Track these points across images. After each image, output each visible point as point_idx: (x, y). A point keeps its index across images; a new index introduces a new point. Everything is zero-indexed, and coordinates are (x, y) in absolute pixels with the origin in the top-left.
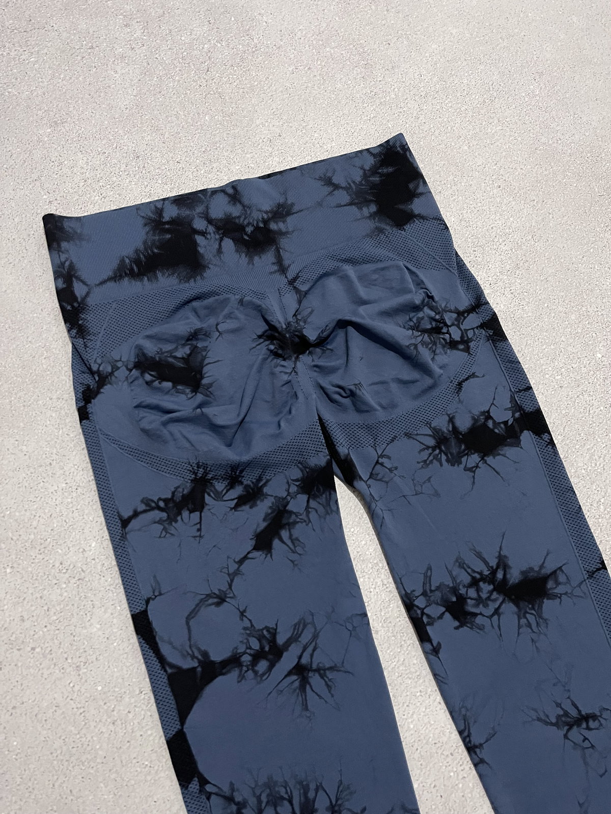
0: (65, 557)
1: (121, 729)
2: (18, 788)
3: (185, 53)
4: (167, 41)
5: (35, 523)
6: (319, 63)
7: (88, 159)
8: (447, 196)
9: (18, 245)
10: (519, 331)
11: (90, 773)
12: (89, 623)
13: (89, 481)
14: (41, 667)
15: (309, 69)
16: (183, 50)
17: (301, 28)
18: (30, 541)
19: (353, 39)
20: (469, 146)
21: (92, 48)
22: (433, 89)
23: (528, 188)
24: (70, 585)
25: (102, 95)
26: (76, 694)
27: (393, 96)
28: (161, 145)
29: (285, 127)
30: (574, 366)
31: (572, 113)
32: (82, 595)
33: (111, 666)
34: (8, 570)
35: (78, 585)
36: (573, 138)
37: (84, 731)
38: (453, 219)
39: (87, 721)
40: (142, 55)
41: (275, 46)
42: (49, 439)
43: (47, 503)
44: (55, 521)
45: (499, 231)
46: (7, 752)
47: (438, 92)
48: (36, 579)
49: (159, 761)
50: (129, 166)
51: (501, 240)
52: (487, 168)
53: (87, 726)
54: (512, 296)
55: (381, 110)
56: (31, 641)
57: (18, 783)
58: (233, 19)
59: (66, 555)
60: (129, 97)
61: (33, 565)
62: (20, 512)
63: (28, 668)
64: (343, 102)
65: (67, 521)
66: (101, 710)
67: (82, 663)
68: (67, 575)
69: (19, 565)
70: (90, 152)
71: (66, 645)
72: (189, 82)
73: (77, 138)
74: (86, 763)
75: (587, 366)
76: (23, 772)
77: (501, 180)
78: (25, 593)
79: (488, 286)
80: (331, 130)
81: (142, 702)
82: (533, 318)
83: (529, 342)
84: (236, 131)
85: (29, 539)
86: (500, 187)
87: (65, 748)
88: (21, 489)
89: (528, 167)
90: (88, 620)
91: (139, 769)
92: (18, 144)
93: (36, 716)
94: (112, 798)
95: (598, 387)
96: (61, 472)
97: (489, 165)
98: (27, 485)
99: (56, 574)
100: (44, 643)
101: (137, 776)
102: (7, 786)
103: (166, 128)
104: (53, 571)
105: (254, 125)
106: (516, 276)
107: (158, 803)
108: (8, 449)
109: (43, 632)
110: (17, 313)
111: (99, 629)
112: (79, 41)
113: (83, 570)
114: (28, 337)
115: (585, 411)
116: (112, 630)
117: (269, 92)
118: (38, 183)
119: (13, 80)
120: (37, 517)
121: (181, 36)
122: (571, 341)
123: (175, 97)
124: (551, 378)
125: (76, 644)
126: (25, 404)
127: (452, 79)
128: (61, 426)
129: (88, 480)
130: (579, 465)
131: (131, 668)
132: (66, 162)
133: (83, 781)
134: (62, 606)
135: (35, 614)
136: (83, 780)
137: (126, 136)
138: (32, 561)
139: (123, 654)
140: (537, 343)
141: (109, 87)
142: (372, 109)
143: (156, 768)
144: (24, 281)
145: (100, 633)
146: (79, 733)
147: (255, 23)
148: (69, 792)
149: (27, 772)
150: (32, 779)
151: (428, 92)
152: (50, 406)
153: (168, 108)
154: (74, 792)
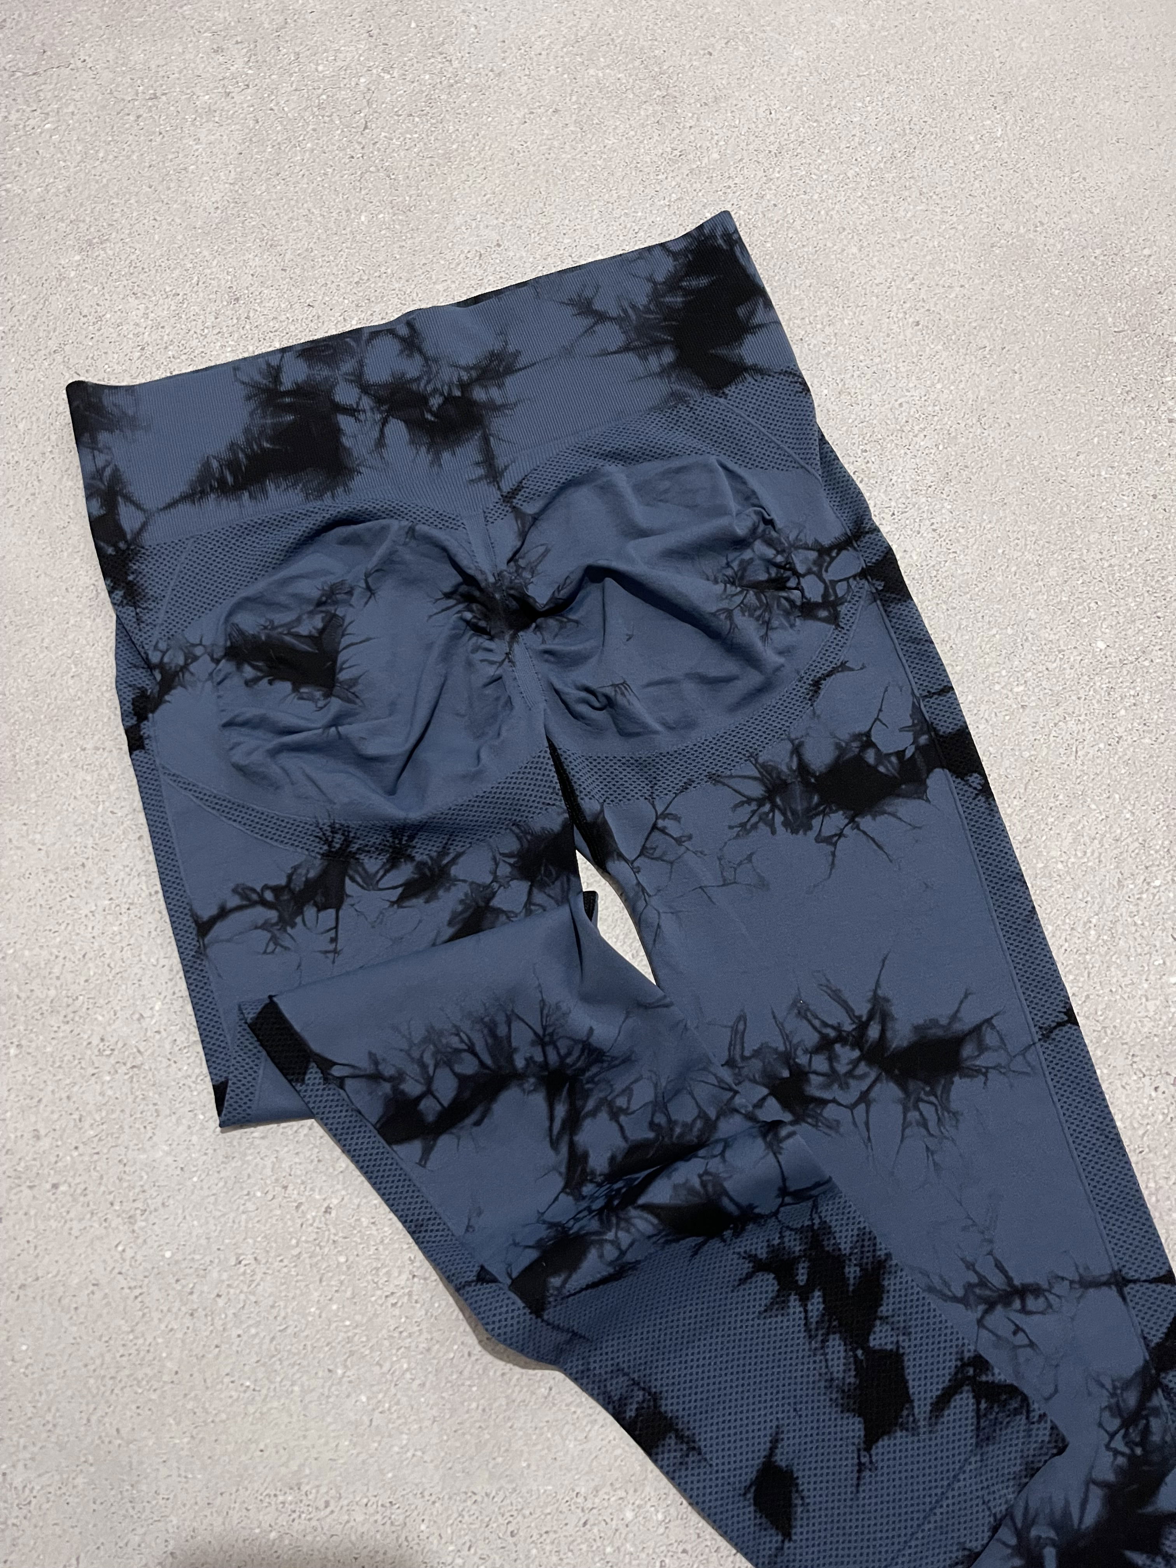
0: (108, 1029)
1: (205, 1324)
2: (29, 1423)
3: (324, 97)
4: (291, 75)
5: (56, 971)
6: (574, 98)
7: (147, 308)
8: (815, 346)
9: (25, 473)
10: (945, 602)
11: (150, 1400)
12: (151, 1143)
13: (150, 894)
14: (68, 1217)
15: (556, 111)
16: (320, 91)
17: (540, 33)
18: (49, 1000)
19: (641, 49)
20: (862, 246)
21: (155, 97)
22: (793, 137)
23: (974, 324)
24: (117, 1076)
25: (172, 185)
26: (128, 1263)
27: (716, 156)
28: (279, 275)
29: (507, 229)
30: (1051, 666)
31: (1067, 170)
32: (138, 1093)
33: (188, 1217)
34: (13, 1051)
35: (132, 1077)
36: (1068, 220)
37: (140, 1328)
38: (826, 392)
39: (146, 1310)
40: (245, 105)
41: (492, 71)
42: (80, 821)
43: (78, 934)
44: (90, 965)
45: (913, 410)
46: (10, 1363)
47: (803, 142)
48: (60, 1067)
49: (271, 1382)
50: (221, 318)
51: (917, 428)
52: (894, 289)
53: (146, 1319)
54: (935, 535)
55: (691, 186)
56: (52, 1172)
57: (29, 1415)
58: (413, 25)
59: (110, 1025)
60: (221, 186)
61: (54, 1042)
62: (30, 950)
63: (47, 1218)
64: (619, 173)
65: (112, 965)
66: (170, 1292)
67: (138, 1212)
68: (112, 1060)
69: (31, 1041)
70: (151, 293)
71: (112, 1180)
72: (333, 151)
73: (127, 270)
74: (144, 1383)
75: (1077, 666)
76: (37, 1397)
77: (922, 310)
78: (41, 1090)
79: (888, 517)
80: (595, 228)
81: (242, 1278)
82: (974, 577)
83: (964, 623)
84: (417, 240)
85: (47, 996)
86: (918, 324)
87: (108, 1358)
88: (33, 910)
89: (977, 281)
90: (148, 1136)
91: (234, 1394)
92: (24, 286)
93: (60, 1300)
94: (188, 1443)
95: (1096, 706)
96: (103, 879)
97: (898, 283)
98: (43, 903)
99: (93, 1057)
100: (74, 1176)
101: (231, 1405)
102: (10, 1419)
103: (287, 242)
104: (89, 1052)
105: (450, 227)
106: (944, 496)
107: (266, 1454)
108: (10, 840)
109: (71, 1156)
110: (24, 595)
111: (168, 1154)
112: (131, 86)
113: (139, 1051)
114: (43, 639)
115: (1068, 752)
116: (190, 1155)
117: (478, 163)
118: (59, 358)
119: (15, 168)
120: (60, 959)
121: (318, 64)
122: (1046, 618)
123: (305, 180)
124: (1005, 691)
125: (128, 1178)
126: (39, 759)
127: (830, 116)
128: (100, 799)
129: (147, 892)
130: (1053, 853)
131: (222, 1220)
132: (108, 316)
133: (139, 1414)
134: (104, 1114)
135: (58, 1127)
136: (139, 1411)
137: (215, 262)
138: (53, 1035)
139: (208, 1196)
140: (980, 624)
141: (185, 169)
142: (674, 183)
143: (264, 1391)
144: (35, 538)
145: (169, 1160)
146: (132, 1331)
147: (454, 31)
148: (115, 1433)
149: (44, 1397)
150: (53, 1410)
151: (783, 143)
152: (81, 763)
153: (293, 203)
154: (123, 1432)
